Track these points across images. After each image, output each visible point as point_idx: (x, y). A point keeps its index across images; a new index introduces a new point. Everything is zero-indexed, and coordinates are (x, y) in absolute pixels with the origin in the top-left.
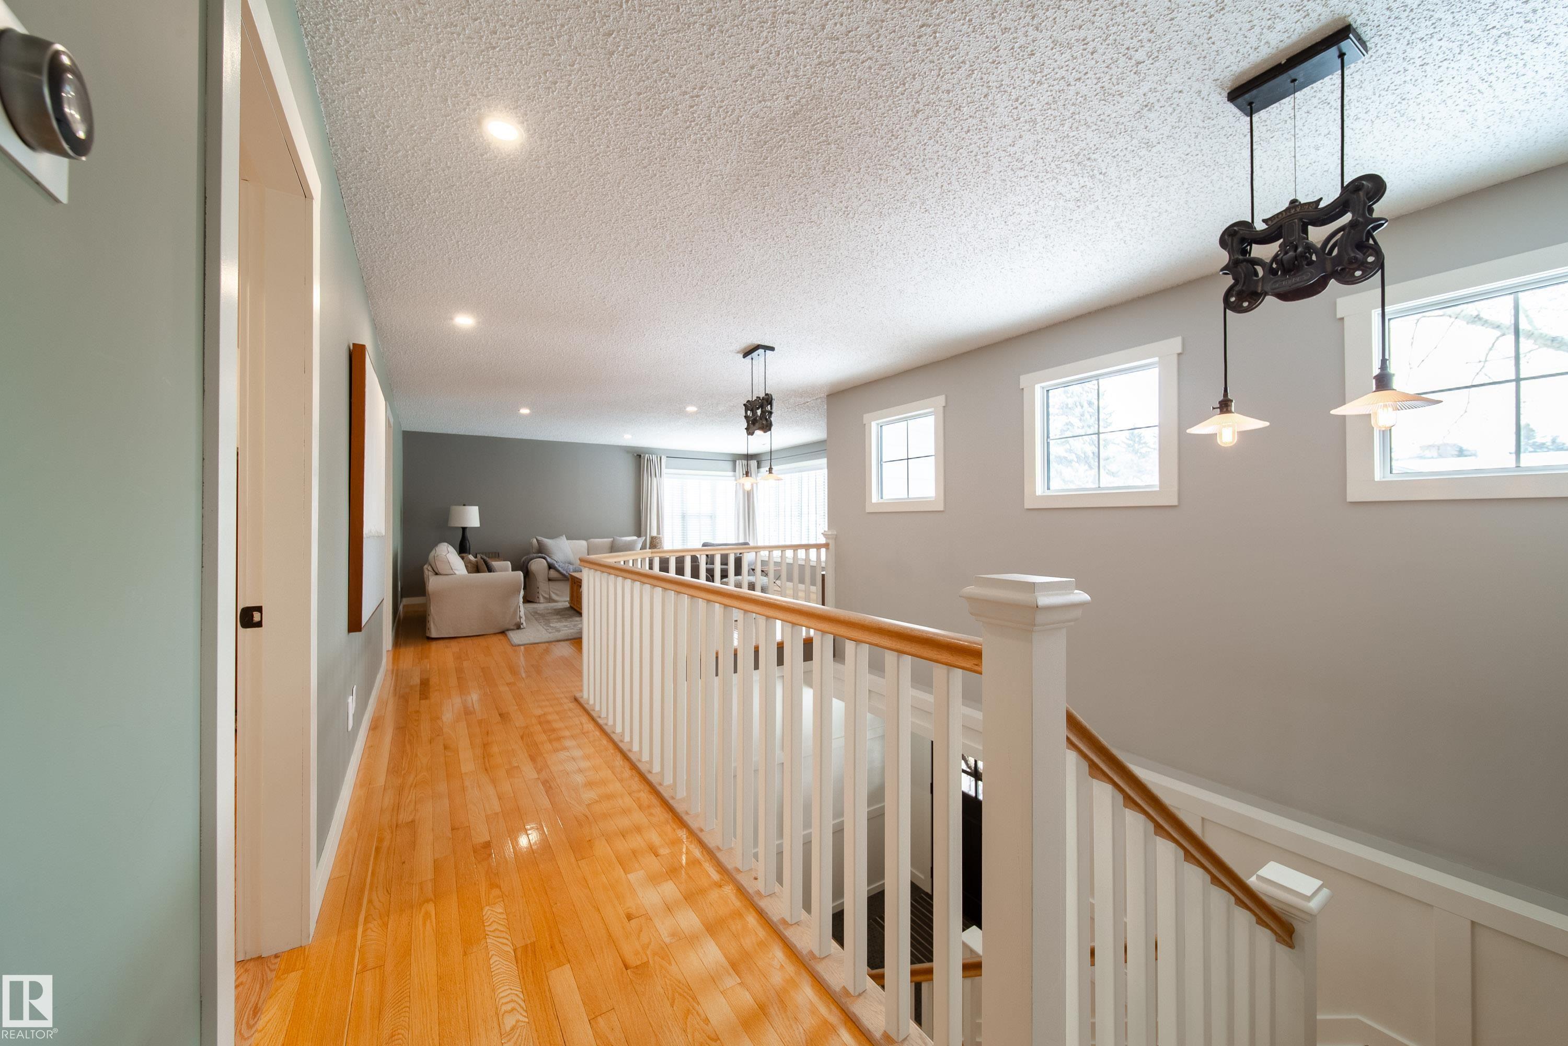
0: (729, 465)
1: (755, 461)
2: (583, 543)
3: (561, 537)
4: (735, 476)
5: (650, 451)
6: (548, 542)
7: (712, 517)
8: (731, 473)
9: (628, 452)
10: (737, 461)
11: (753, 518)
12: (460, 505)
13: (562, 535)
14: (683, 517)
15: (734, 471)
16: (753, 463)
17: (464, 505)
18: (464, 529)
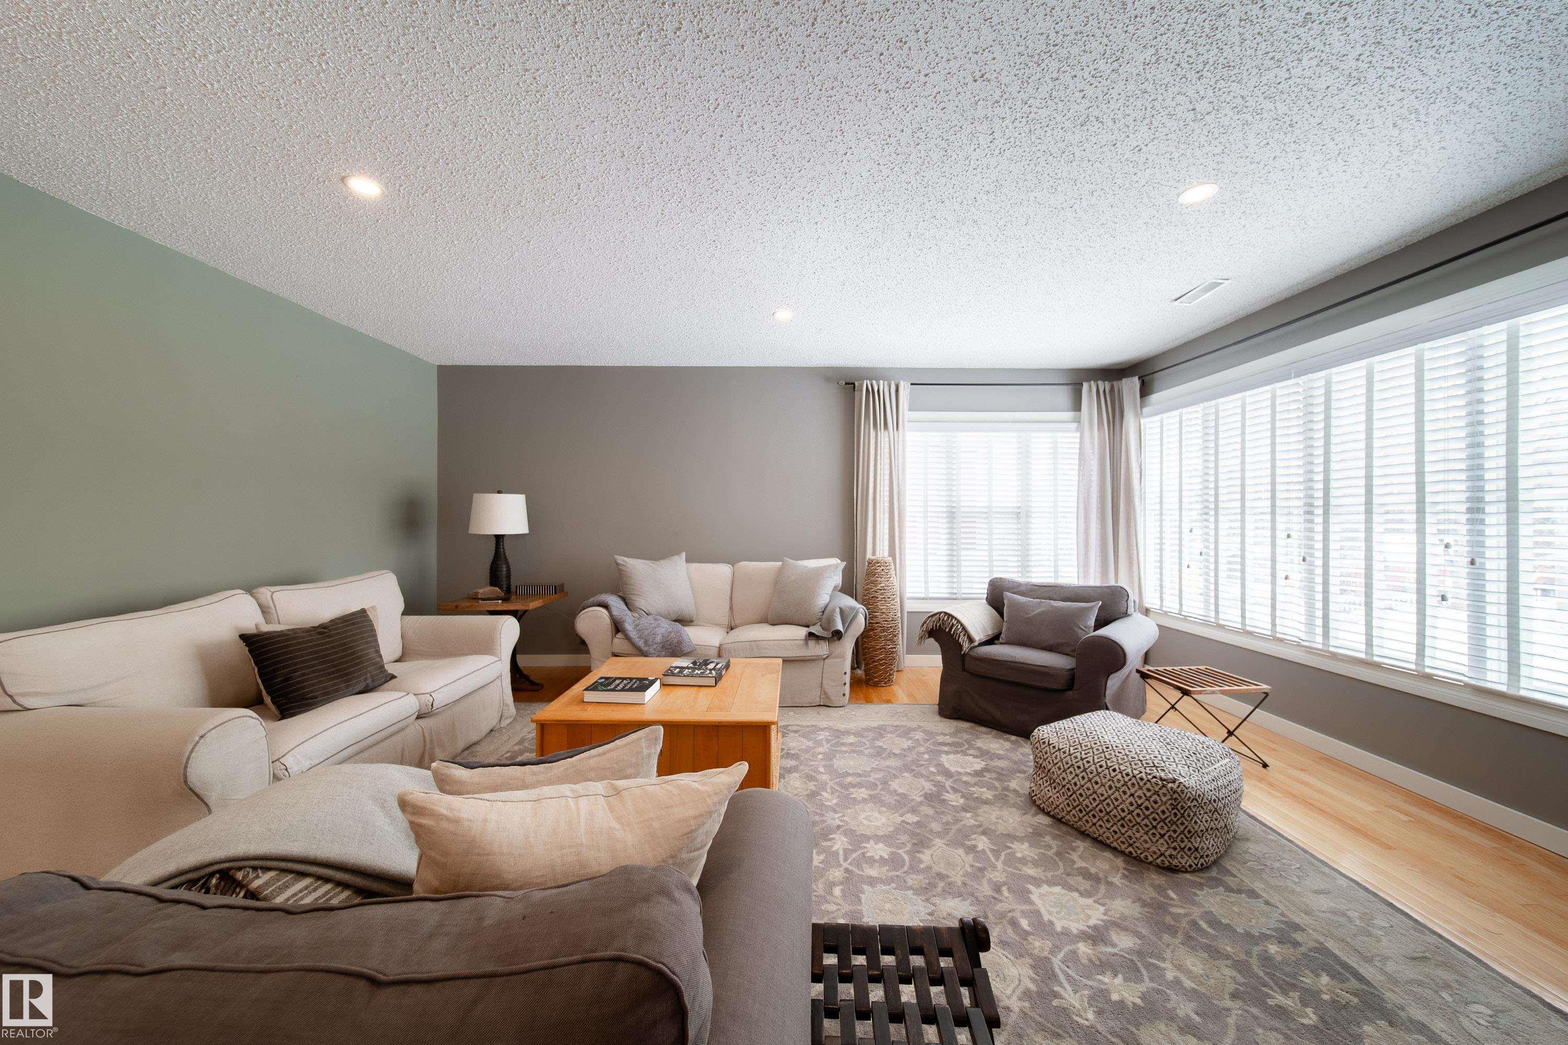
0: (1063, 395)
1: (1136, 379)
2: (724, 570)
3: (675, 558)
4: (1078, 421)
5: (873, 374)
6: (637, 567)
7: (1021, 515)
8: (1069, 415)
9: (828, 379)
10: (1085, 385)
11: (1130, 518)
12: (493, 492)
13: (678, 553)
14: (952, 515)
15: (1077, 407)
16: (1131, 385)
17: (499, 492)
18: (499, 538)
